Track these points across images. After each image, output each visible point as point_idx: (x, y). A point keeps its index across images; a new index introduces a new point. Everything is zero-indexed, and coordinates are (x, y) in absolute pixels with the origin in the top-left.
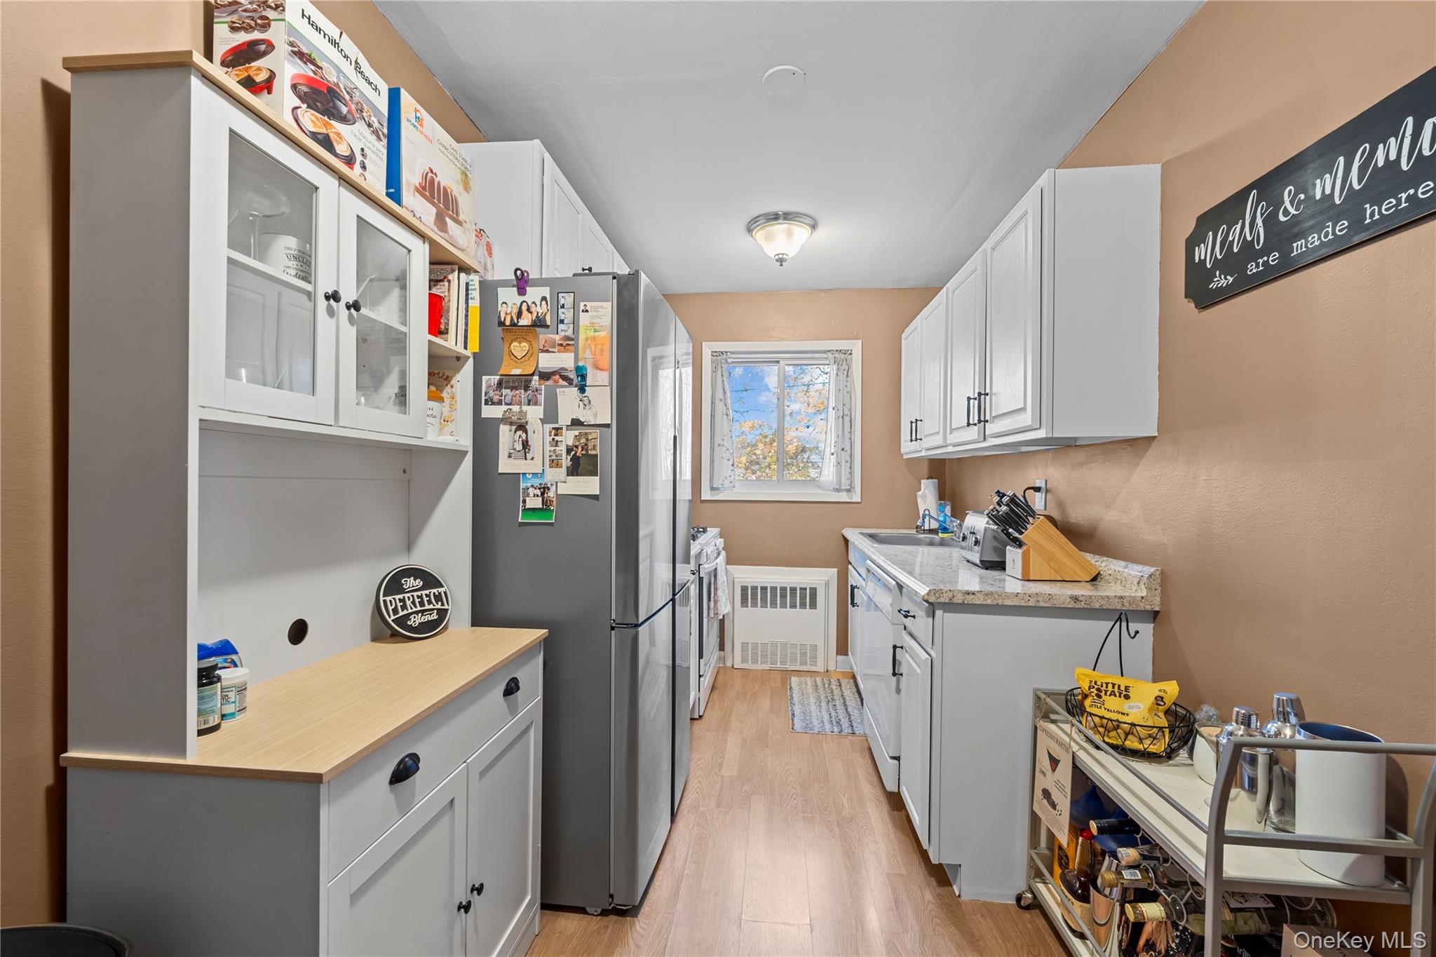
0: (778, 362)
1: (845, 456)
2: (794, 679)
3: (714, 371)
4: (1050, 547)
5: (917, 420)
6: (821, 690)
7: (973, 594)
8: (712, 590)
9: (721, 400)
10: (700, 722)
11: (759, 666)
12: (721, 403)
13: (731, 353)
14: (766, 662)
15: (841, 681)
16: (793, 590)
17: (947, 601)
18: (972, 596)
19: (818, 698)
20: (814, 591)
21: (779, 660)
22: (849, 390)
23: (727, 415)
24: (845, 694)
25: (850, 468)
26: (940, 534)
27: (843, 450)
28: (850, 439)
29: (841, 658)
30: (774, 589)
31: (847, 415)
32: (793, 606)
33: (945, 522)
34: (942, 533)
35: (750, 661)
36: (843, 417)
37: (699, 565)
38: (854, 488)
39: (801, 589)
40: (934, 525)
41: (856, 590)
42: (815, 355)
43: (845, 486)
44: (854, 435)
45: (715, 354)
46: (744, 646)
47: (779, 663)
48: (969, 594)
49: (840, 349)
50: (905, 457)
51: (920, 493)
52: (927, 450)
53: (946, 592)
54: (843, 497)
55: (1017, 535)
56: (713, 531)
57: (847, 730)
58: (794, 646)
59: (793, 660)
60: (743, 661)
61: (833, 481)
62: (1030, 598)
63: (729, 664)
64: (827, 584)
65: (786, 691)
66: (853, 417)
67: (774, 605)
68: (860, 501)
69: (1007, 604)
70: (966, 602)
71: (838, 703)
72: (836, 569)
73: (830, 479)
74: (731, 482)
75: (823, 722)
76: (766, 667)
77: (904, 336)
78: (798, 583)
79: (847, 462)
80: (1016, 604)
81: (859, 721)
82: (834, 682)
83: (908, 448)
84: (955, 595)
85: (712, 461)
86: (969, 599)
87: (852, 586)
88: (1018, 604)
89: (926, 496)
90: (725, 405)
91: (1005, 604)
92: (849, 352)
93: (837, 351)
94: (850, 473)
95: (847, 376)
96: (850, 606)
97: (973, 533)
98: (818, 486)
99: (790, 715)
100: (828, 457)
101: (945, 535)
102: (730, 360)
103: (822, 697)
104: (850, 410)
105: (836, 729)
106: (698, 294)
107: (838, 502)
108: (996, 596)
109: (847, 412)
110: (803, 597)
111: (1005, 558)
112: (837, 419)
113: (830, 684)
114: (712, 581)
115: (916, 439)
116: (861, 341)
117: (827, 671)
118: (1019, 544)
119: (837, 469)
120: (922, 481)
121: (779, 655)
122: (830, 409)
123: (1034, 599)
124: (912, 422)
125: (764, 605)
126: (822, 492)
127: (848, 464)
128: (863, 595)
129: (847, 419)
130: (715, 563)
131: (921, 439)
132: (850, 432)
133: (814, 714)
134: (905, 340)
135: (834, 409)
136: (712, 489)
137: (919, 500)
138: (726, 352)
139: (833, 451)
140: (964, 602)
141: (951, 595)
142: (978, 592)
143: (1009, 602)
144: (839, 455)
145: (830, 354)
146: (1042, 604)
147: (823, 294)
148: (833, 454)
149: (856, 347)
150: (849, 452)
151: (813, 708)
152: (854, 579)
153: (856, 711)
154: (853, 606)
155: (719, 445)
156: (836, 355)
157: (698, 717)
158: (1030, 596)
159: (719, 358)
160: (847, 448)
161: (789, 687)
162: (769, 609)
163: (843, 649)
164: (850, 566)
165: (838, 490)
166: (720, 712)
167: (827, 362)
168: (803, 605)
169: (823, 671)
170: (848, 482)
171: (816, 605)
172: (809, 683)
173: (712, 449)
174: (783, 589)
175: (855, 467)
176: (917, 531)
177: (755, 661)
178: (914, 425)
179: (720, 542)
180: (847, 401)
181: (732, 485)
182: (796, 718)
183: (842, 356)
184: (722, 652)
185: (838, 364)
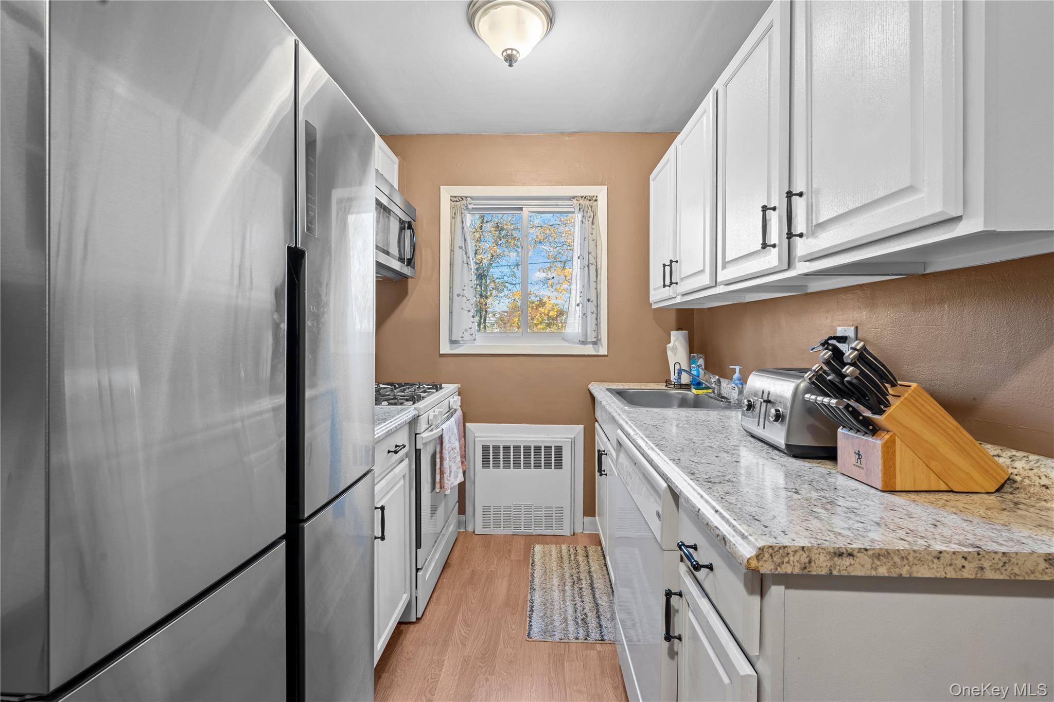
0: (521, 209)
1: (591, 307)
2: (538, 548)
3: (453, 218)
4: (929, 435)
5: (671, 261)
6: (566, 564)
7: (851, 555)
8: (438, 461)
9: (461, 248)
10: (417, 626)
11: (501, 531)
12: (461, 251)
13: (472, 198)
14: (510, 527)
15: (589, 549)
16: (538, 449)
17: (797, 571)
18: (847, 561)
19: (562, 578)
20: (559, 450)
21: (523, 524)
22: (594, 238)
23: (468, 264)
24: (592, 569)
25: (597, 319)
26: (694, 391)
27: (589, 300)
28: (596, 289)
29: (587, 519)
30: (517, 448)
31: (592, 264)
32: (538, 466)
33: (698, 377)
34: (696, 389)
35: (492, 525)
36: (588, 266)
37: (416, 434)
38: (600, 340)
39: (545, 447)
40: (685, 379)
41: (603, 456)
42: (560, 203)
43: (591, 338)
44: (600, 284)
45: (455, 199)
46: (486, 510)
47: (523, 528)
48: (841, 555)
49: (585, 195)
50: (654, 307)
51: (670, 345)
52: (683, 295)
53: (795, 552)
54: (589, 350)
55: (868, 414)
56: (449, 388)
57: (594, 635)
58: (538, 508)
59: (538, 524)
60: (484, 527)
61: (578, 332)
62: (966, 563)
63: (470, 529)
64: (573, 442)
65: (528, 566)
66: (599, 266)
67: (517, 465)
68: (606, 354)
69: (919, 575)
70: (835, 573)
71: (585, 584)
72: (583, 426)
73: (577, 331)
74: (472, 335)
75: (566, 619)
76: (509, 532)
77: (652, 177)
78: (543, 441)
79: (593, 313)
80: (938, 575)
81: (609, 616)
82: (581, 551)
83: (659, 295)
84: (813, 557)
85: (451, 312)
86: (844, 566)
87: (599, 451)
88: (941, 574)
89: (676, 348)
90: (466, 254)
91: (915, 575)
92: (594, 198)
93: (582, 197)
94: (596, 325)
95: (593, 223)
96: (597, 474)
97: (768, 401)
98: (563, 339)
99: (529, 609)
100: (573, 310)
101: (700, 392)
102: (470, 206)
103: (567, 576)
104: (596, 258)
105: (582, 634)
106: (435, 135)
107: (584, 356)
108: (897, 559)
109: (592, 260)
110: (548, 456)
111: (837, 445)
112: (582, 268)
113: (576, 554)
114: (438, 450)
115: (671, 283)
116: (607, 186)
117: (574, 535)
118: (871, 428)
119: (583, 321)
120: (672, 332)
121: (523, 518)
122: (575, 258)
123: (975, 564)
124: (664, 266)
125: (507, 466)
126: (567, 344)
127: (594, 315)
128: (611, 463)
129: (592, 268)
130: (440, 429)
131: (677, 283)
132: (596, 282)
133: (557, 607)
134: (654, 180)
135: (579, 258)
136: (453, 342)
137: (669, 353)
138: (466, 197)
139: (578, 302)
140: (831, 573)
141: (804, 559)
142: (860, 550)
143: (923, 572)
144: (585, 306)
145: (574, 201)
146: (990, 575)
147: (567, 138)
148: (578, 305)
149: (601, 192)
150: (595, 302)
151: (556, 594)
152: (602, 442)
153: (605, 598)
154: (601, 475)
155: (458, 295)
156: (581, 202)
157: (415, 620)
158: (965, 558)
159: (457, 203)
160: (593, 298)
161: (531, 561)
162: (512, 470)
163: (590, 509)
164: (596, 423)
165: (584, 343)
166: (446, 607)
167: (572, 210)
168: (548, 465)
169: (569, 535)
170: (594, 334)
171: (561, 465)
172: (554, 553)
173: (451, 299)
174: (527, 448)
175: (601, 318)
176: (666, 386)
177: (497, 526)
178: (667, 268)
179: (456, 401)
180: (592, 249)
181: (472, 338)
182: (534, 615)
183: (587, 202)
184: (462, 517)
185: (583, 211)
